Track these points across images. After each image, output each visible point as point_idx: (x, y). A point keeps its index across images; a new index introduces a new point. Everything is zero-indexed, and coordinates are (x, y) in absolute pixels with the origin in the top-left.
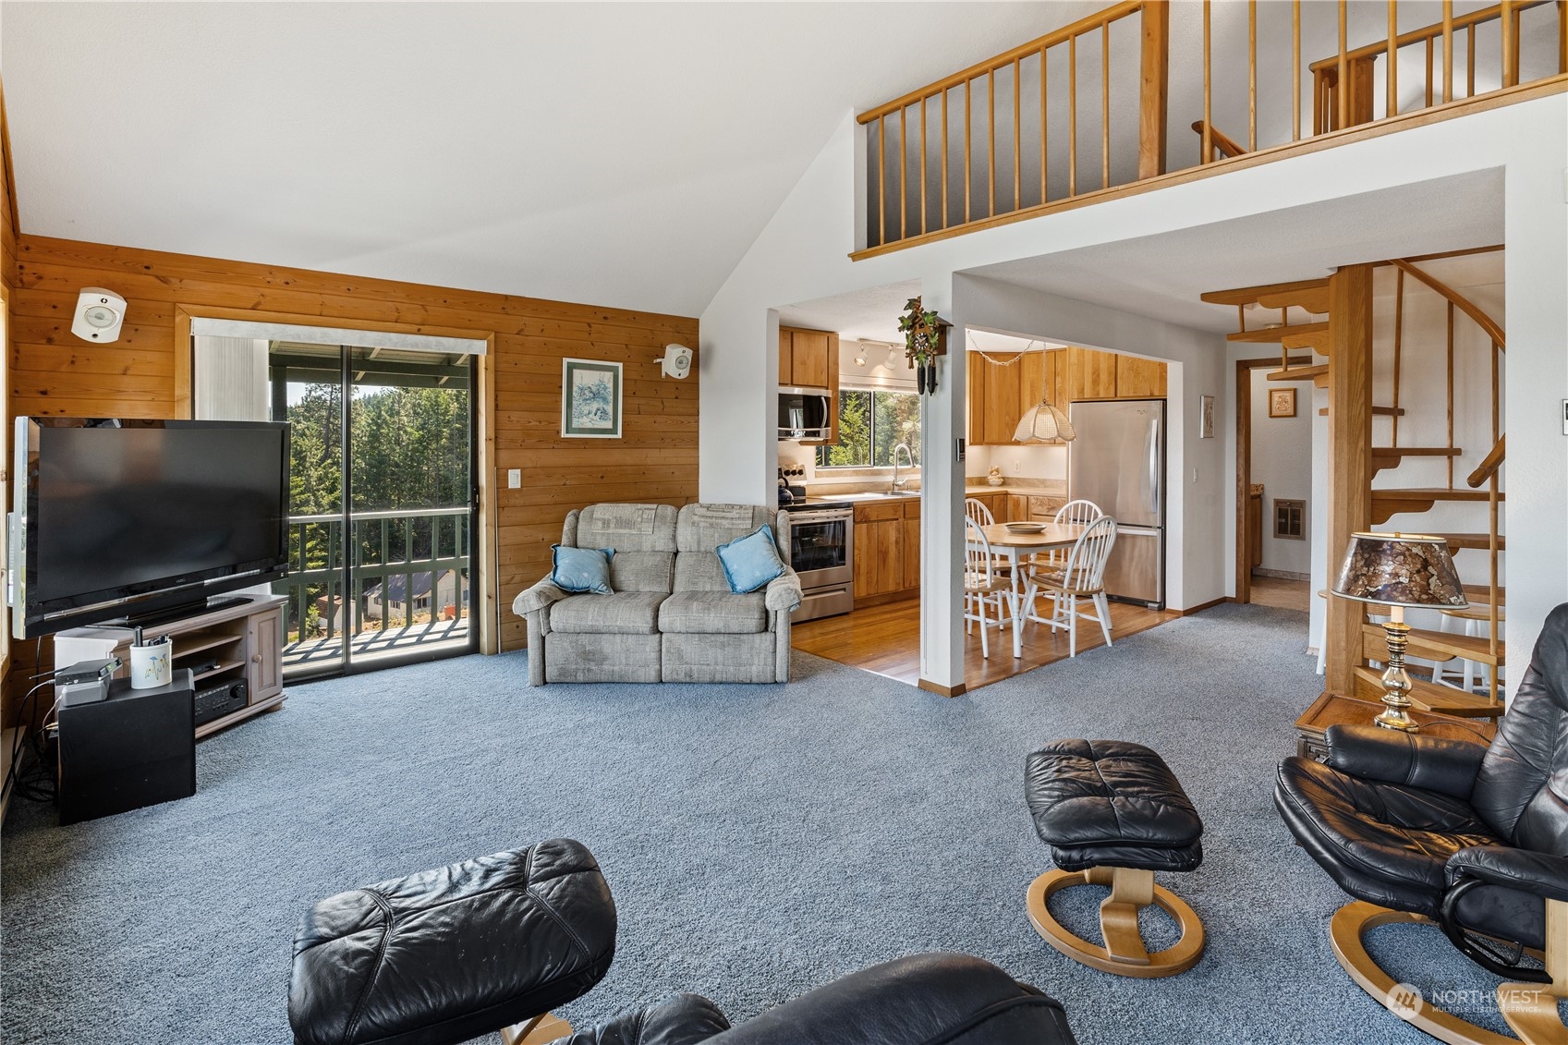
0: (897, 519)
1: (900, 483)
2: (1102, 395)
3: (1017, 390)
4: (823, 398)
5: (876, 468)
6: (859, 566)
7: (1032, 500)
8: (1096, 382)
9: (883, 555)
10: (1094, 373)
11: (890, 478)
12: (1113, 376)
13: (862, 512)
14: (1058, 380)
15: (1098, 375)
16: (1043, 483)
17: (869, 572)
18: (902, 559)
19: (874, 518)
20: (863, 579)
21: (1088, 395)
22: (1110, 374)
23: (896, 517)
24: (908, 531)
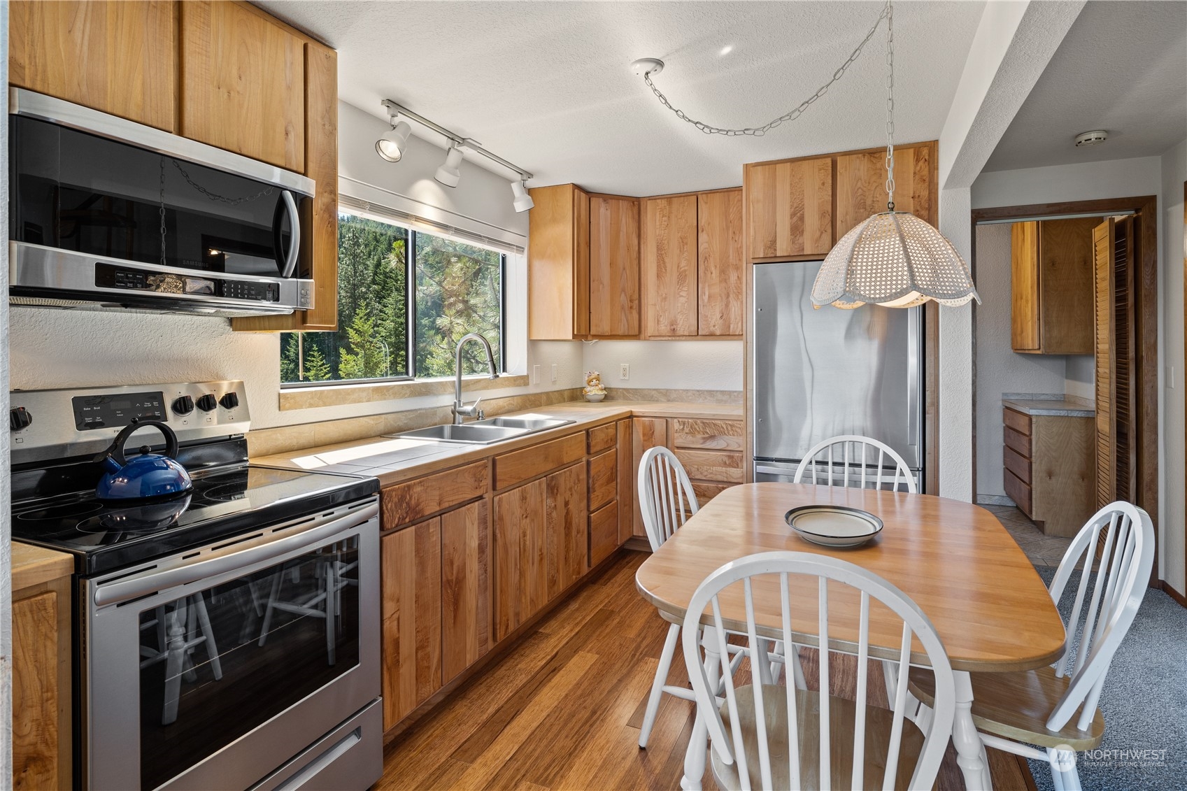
0: (481, 498)
1: (469, 408)
2: (808, 251)
3: (635, 255)
4: (289, 197)
5: (418, 381)
6: (397, 643)
7: (676, 425)
8: (797, 229)
9: (453, 588)
10: (793, 215)
11: (447, 400)
12: (828, 218)
13: (402, 499)
14: (703, 237)
15: (802, 219)
16: (666, 395)
17: (421, 646)
18: (490, 582)
19: (432, 508)
20: (407, 670)
21: (782, 249)
22: (823, 215)
23: (478, 493)
24: (501, 518)
